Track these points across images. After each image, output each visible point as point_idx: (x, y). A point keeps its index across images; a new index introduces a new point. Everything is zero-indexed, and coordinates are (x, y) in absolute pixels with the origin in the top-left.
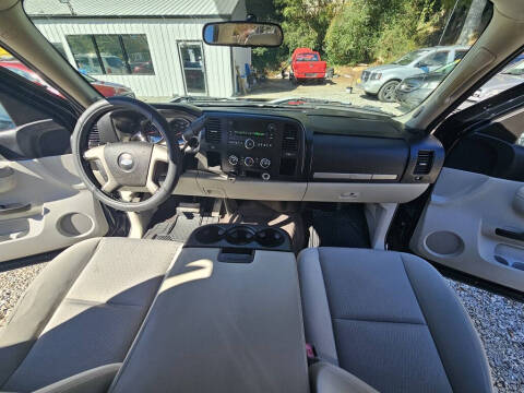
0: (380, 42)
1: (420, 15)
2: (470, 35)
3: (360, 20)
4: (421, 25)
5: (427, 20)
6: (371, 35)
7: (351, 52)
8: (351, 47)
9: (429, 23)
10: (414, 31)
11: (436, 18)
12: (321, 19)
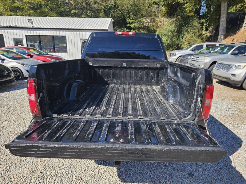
0: (184, 40)
1: (203, 27)
2: (222, 38)
3: (172, 30)
4: (204, 32)
5: (207, 30)
6: (179, 36)
7: (169, 45)
8: (169, 42)
10: (201, 35)
11: (211, 29)
12: (152, 29)
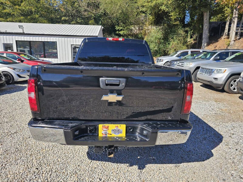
0: (170, 46)
1: (188, 35)
2: (205, 45)
3: (159, 37)
4: (189, 39)
5: (191, 37)
6: (165, 43)
7: (156, 51)
8: (156, 48)
9: (192, 39)
10: (186, 42)
11: (194, 37)
12: (140, 36)
